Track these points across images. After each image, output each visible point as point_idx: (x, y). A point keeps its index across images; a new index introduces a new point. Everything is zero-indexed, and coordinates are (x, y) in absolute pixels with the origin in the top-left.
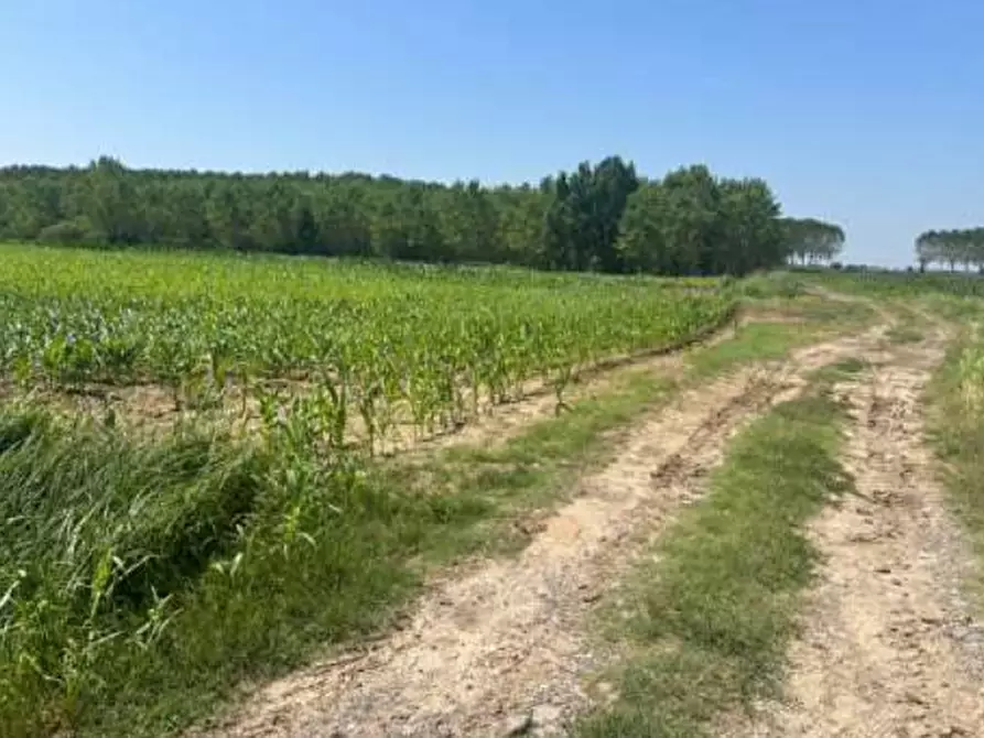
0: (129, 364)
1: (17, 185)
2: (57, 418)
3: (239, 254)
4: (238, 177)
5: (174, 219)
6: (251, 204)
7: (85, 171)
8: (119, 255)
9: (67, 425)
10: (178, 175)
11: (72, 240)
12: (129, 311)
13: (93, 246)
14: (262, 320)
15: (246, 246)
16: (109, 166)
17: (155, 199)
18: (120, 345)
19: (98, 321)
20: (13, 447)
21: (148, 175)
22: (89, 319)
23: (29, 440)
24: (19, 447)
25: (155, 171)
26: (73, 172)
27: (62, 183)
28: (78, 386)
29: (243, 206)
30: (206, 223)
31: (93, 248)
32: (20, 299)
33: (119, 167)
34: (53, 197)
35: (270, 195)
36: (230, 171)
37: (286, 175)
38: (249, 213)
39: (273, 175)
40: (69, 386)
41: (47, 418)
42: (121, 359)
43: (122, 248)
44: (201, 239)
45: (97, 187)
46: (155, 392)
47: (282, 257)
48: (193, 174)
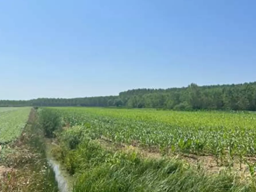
0: (202, 149)
1: (169, 94)
2: (184, 165)
3: (234, 111)
4: (233, 85)
5: (212, 101)
6: (238, 94)
7: (187, 88)
8: (196, 113)
9: (186, 167)
10: (214, 87)
11: (182, 109)
12: (201, 131)
13: (188, 110)
14: (245, 135)
15: (236, 109)
16: (194, 86)
17: (206, 95)
18: (199, 142)
19: (192, 134)
20: (173, 172)
21: (204, 88)
22: (189, 133)
23: (177, 170)
24: (174, 173)
25: (206, 86)
26: (184, 89)
27: (181, 92)
28: (187, 154)
29: (235, 95)
30: (222, 102)
31: (188, 111)
32: (171, 127)
33: (196, 86)
34: (178, 97)
35: (245, 90)
36: (231, 84)
37: (251, 83)
38: (237, 97)
39: (246, 84)
40: (185, 154)
41: (181, 164)
42: (199, 147)
43: (196, 111)
44: (221, 107)
45: (190, 93)
46: (210, 158)
47: (250, 112)
48: (218, 86)
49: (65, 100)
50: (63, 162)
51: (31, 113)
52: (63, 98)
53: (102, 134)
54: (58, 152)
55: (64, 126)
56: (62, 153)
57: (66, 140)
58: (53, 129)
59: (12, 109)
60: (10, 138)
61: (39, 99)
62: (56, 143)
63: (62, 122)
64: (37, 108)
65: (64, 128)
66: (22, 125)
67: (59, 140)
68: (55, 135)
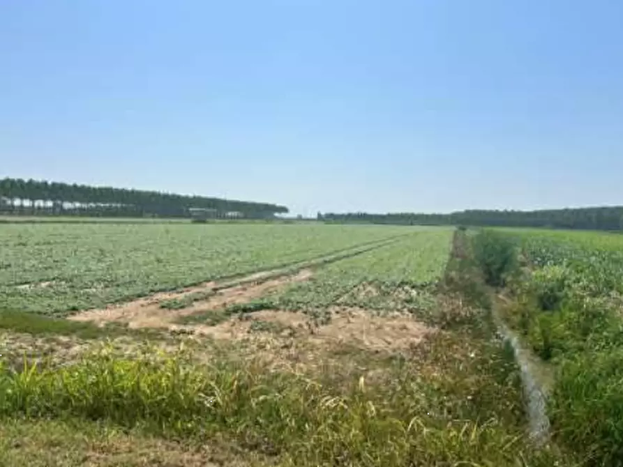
49: (520, 214)
50: (526, 333)
51: (455, 238)
52: (516, 210)
53: (611, 288)
54: (515, 313)
55: (523, 264)
56: (523, 316)
57: (529, 292)
58: (501, 270)
59: (417, 228)
60: (427, 278)
61: (467, 212)
62: (507, 295)
63: (520, 257)
64: (464, 229)
65: (522, 269)
66: (444, 258)
67: (513, 292)
68: (504, 281)
